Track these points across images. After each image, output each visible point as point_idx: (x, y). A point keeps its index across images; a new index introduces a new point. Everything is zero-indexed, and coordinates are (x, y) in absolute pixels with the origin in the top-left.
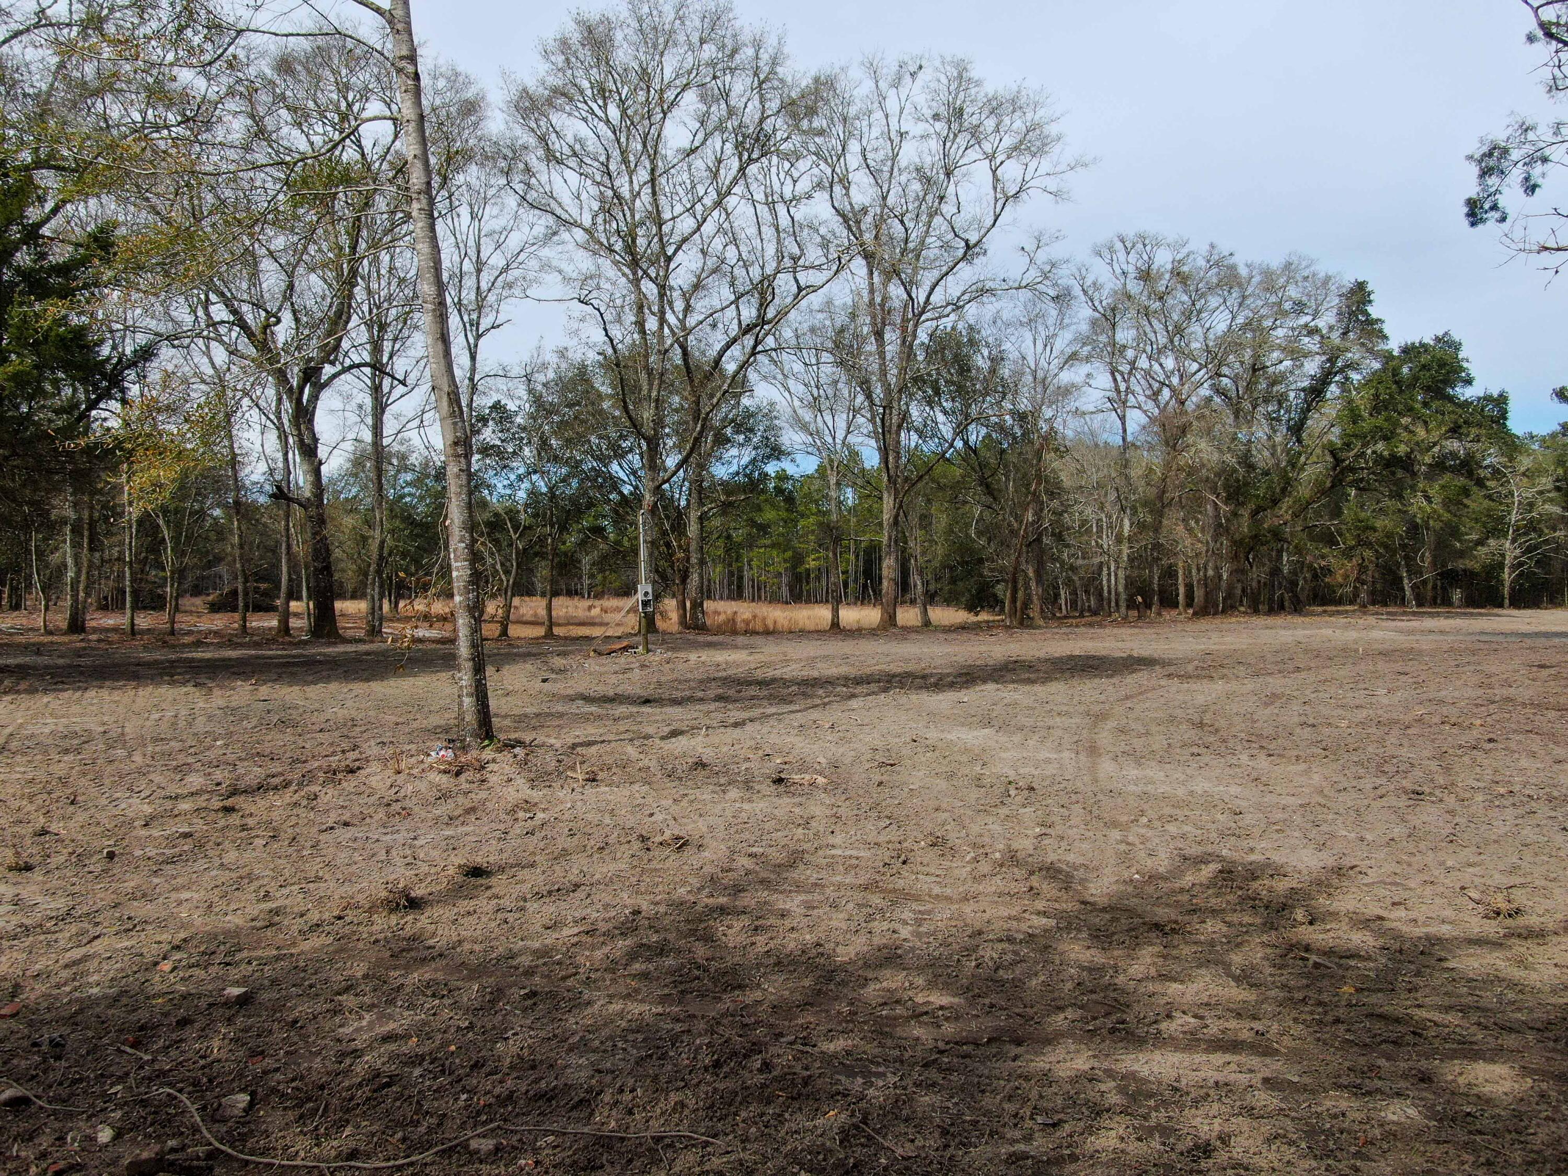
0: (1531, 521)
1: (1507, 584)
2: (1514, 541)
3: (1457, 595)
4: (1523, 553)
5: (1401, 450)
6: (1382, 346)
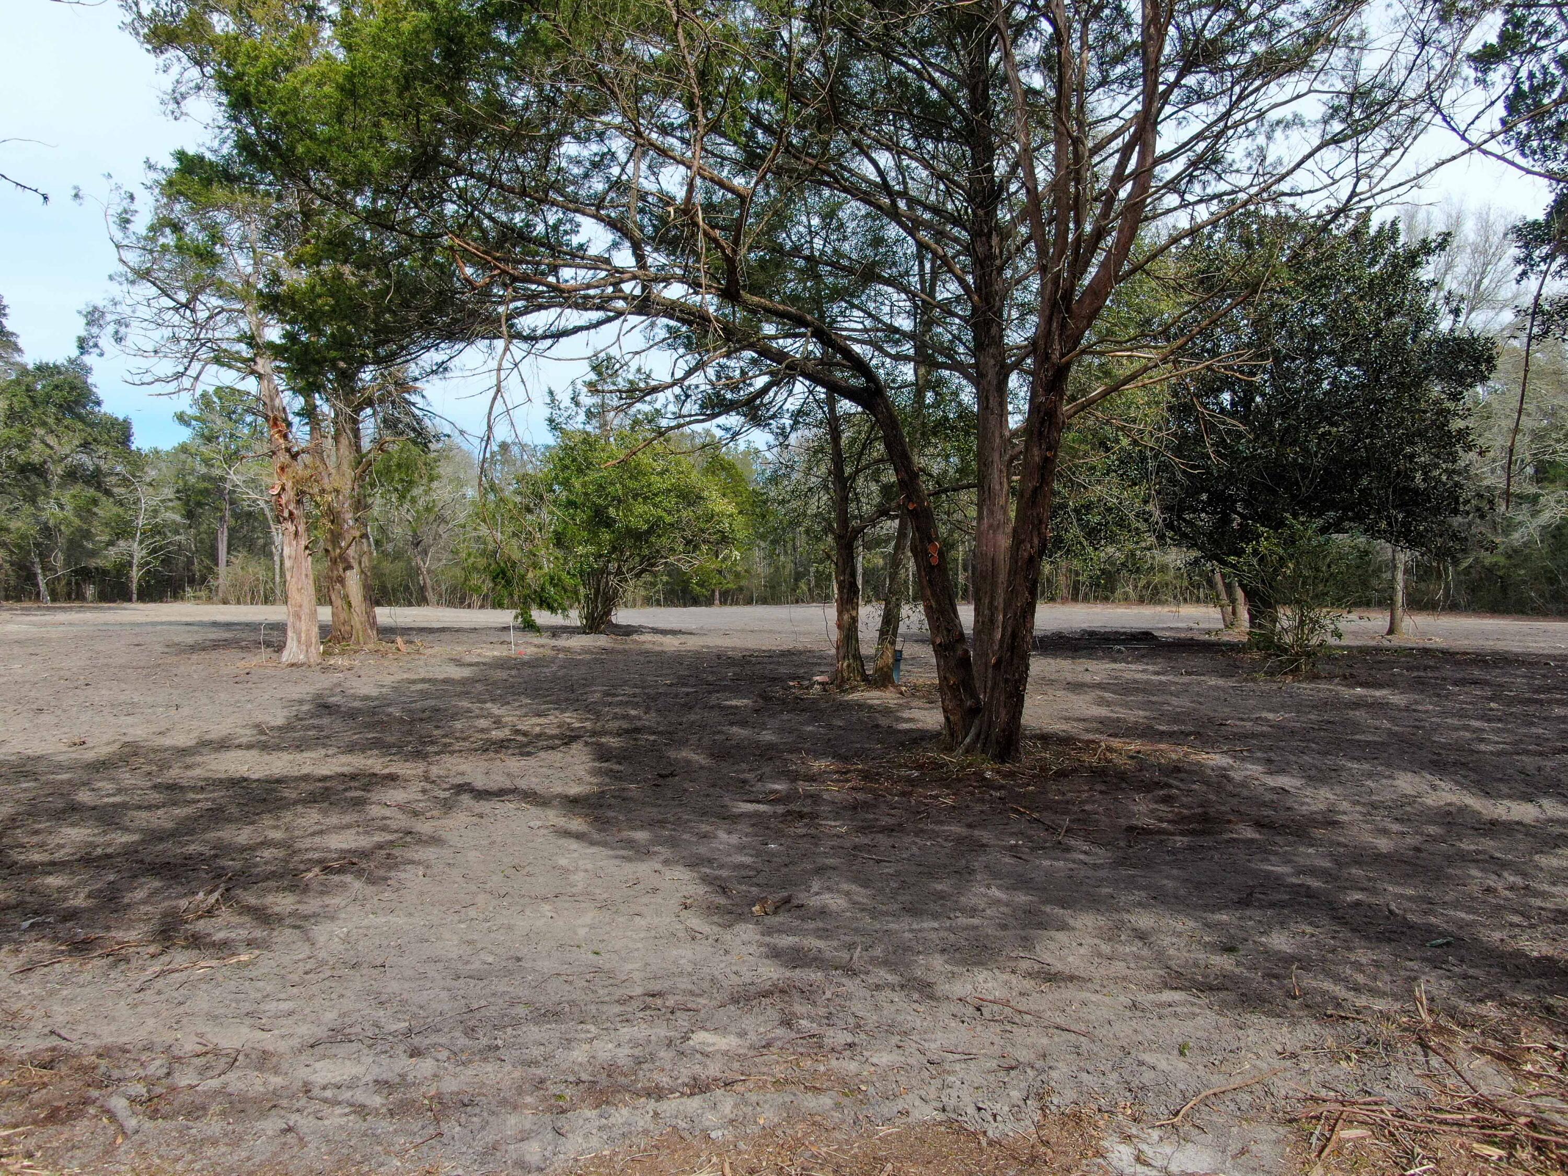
0: (156, 525)
1: (135, 580)
2: (141, 542)
3: (90, 591)
4: (149, 554)
5: (35, 459)
6: (17, 358)
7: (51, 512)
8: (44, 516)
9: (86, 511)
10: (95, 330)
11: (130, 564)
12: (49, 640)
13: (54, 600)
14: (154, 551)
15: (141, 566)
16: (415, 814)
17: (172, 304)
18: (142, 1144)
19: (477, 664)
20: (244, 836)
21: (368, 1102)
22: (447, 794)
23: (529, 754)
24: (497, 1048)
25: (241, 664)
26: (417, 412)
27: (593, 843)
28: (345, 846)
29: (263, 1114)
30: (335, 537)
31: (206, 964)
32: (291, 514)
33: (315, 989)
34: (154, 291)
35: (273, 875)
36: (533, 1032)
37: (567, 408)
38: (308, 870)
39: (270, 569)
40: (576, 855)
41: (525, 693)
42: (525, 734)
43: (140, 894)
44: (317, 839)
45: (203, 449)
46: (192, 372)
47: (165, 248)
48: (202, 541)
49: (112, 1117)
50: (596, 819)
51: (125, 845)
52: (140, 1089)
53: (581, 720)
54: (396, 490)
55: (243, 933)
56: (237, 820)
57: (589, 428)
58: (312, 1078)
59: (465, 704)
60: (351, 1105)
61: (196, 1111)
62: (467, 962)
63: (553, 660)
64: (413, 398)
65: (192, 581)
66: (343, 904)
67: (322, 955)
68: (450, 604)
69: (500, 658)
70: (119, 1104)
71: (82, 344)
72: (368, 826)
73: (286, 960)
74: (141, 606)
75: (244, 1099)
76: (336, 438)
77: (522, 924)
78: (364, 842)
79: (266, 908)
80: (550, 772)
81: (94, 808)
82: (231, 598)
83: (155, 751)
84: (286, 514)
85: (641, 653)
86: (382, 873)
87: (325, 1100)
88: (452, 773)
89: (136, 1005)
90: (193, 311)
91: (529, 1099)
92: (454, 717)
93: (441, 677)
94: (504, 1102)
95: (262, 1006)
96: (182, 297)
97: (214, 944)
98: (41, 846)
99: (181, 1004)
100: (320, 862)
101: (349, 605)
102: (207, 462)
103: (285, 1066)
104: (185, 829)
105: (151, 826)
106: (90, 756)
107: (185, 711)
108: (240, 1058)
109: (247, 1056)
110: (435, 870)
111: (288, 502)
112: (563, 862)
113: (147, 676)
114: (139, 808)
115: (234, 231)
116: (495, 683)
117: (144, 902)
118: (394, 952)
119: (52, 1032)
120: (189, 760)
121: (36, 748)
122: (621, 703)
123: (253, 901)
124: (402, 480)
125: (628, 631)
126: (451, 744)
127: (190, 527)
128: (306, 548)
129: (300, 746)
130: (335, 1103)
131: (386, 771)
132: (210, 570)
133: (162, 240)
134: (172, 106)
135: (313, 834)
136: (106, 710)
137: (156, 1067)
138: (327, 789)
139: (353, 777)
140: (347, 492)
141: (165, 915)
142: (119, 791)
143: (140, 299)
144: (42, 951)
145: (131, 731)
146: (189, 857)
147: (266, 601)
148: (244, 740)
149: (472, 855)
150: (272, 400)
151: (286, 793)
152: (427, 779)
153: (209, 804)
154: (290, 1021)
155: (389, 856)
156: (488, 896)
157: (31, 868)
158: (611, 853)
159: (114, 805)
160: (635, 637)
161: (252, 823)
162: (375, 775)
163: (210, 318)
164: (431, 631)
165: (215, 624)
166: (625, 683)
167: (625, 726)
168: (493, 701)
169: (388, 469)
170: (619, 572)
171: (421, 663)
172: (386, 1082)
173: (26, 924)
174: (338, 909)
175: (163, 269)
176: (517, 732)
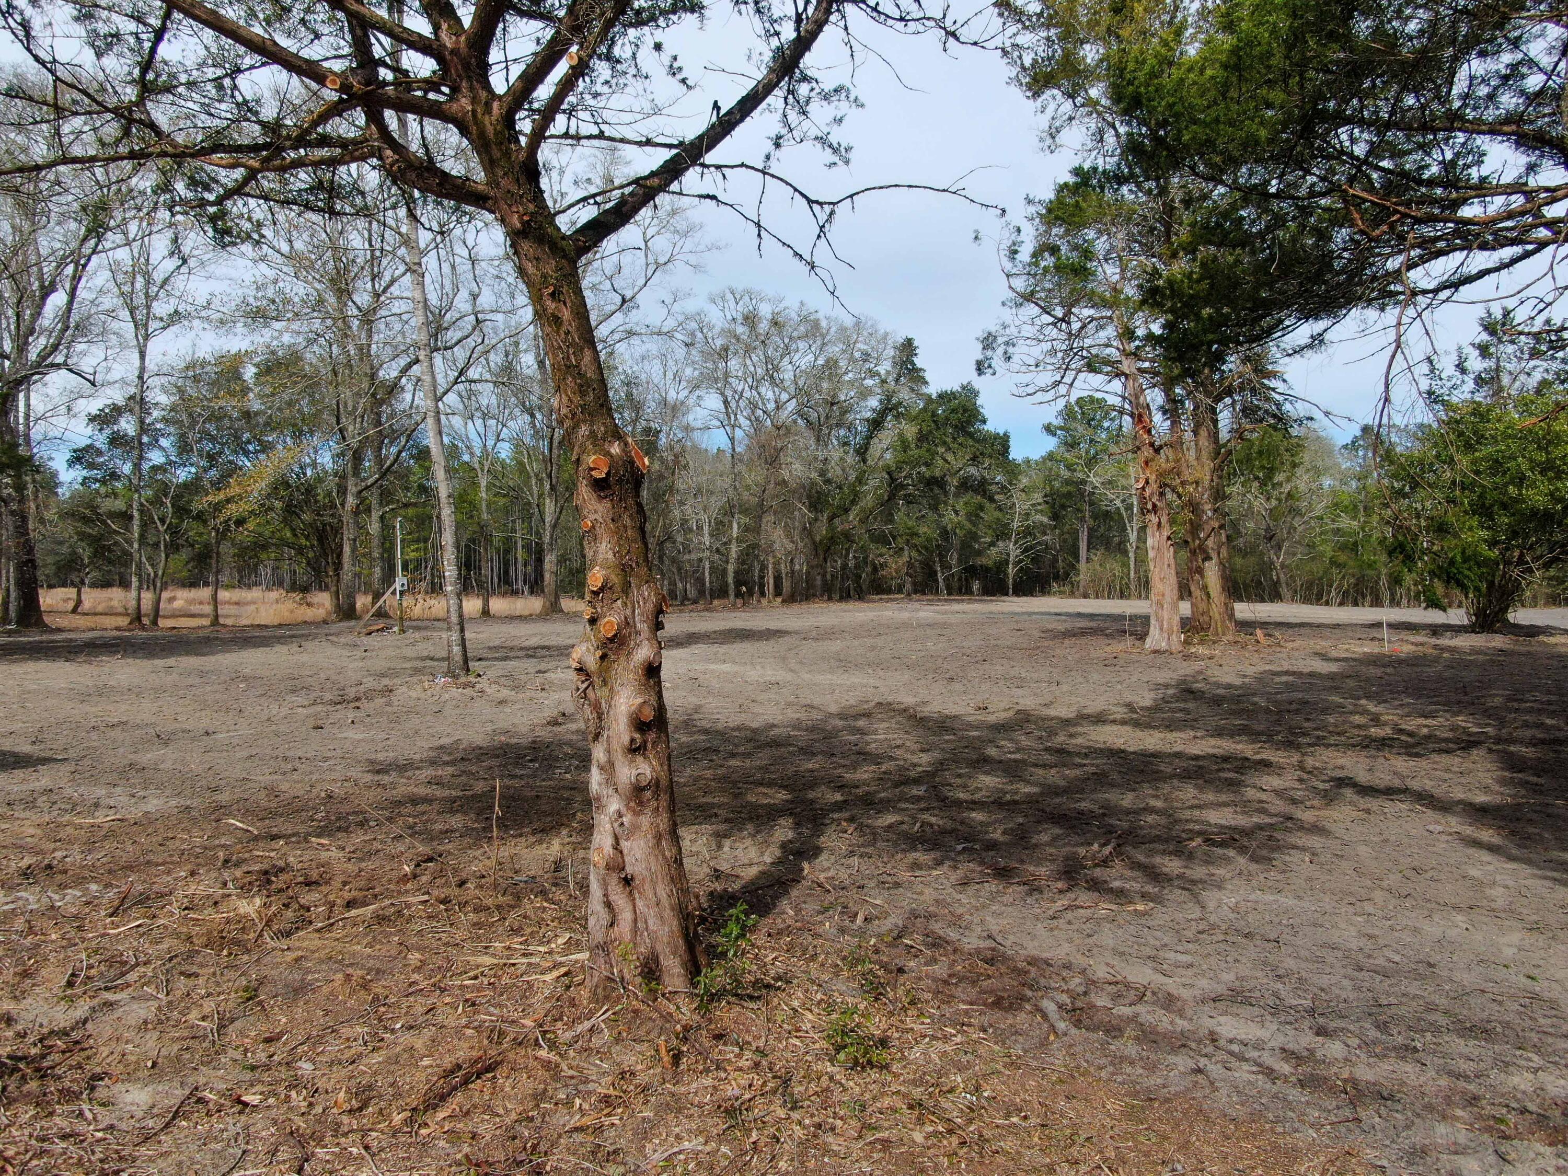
0: (1028, 527)
1: (1011, 577)
2: (1016, 543)
3: (976, 586)
4: (1022, 553)
5: (937, 473)
6: (925, 390)
7: (950, 517)
8: (945, 520)
9: (974, 515)
10: (989, 353)
11: (1007, 562)
12: (951, 625)
13: (949, 594)
14: (1026, 550)
15: (1016, 564)
16: (1294, 801)
17: (1051, 320)
18: (1071, 1046)
19: (1345, 660)
20: (1127, 800)
21: (1276, 1067)
22: (1327, 786)
23: (1417, 755)
24: (1415, 1050)
25: (1108, 649)
26: (1277, 397)
27: (1512, 858)
28: (1223, 822)
29: (1174, 1050)
30: (1195, 528)
31: (1105, 908)
32: (1154, 506)
33: (1210, 949)
34: (1037, 310)
35: (1158, 839)
36: (1458, 1045)
37: (1450, 378)
38: (1191, 839)
39: (1126, 565)
40: (1491, 868)
41: (1405, 691)
42: (1411, 734)
43: (1045, 838)
44: (1196, 813)
45: (1067, 455)
46: (1068, 380)
47: (1046, 270)
48: (1065, 541)
49: (1045, 1016)
50: (1513, 833)
51: (1029, 795)
52: (1065, 998)
53: (1479, 725)
54: (1257, 478)
55: (1137, 886)
56: (1118, 786)
57: (1478, 398)
58: (1218, 1029)
59: (1337, 699)
60: (1259, 1065)
61: (1114, 1030)
62: (1369, 956)
63: (1436, 660)
64: (1273, 383)
65: (1057, 578)
66: (1229, 875)
67: (1213, 919)
68: (1306, 600)
69: (1372, 654)
70: (1049, 1006)
71: (981, 367)
72: (1246, 806)
73: (1179, 916)
74: (1016, 599)
75: (1154, 1031)
76: (1195, 432)
77: (1432, 929)
78: (1242, 821)
79: (1154, 867)
80: (1447, 776)
81: (1000, 762)
82: (1091, 592)
83: (1043, 719)
84: (1150, 506)
85: (1552, 657)
86: (1264, 852)
87: (1232, 1053)
88: (1330, 766)
89: (1052, 930)
90: (1069, 323)
91: (1459, 1113)
92: (1325, 711)
93: (1306, 670)
94: (1430, 1108)
95: (1161, 953)
96: (1059, 312)
97: (1111, 890)
98: (965, 786)
99: (1089, 936)
100: (1200, 833)
101: (1208, 595)
102: (1069, 467)
103: (1189, 1013)
104: (1073, 789)
105: (1049, 782)
106: (992, 719)
107: (1065, 688)
108: (1148, 993)
109: (1154, 993)
110: (1322, 859)
111: (1152, 494)
112: (1474, 872)
113: (1030, 656)
114: (1036, 765)
115: (1101, 245)
116: (1367, 680)
117: (1049, 844)
118: (1286, 930)
119: (989, 937)
120: (1072, 730)
121: (952, 709)
122: (1530, 711)
123: (1141, 858)
124: (1263, 467)
125: (1532, 631)
126: (1324, 738)
127: (1055, 527)
128: (1169, 538)
129: (1170, 726)
130: (1242, 1058)
131: (1258, 757)
132: (1073, 567)
133: (1043, 264)
134: (1049, 141)
135: (1191, 807)
136: (1002, 683)
137: (1076, 983)
138: (1200, 767)
139: (1226, 759)
140: (1207, 483)
141: (1067, 858)
142: (1018, 750)
143: (1025, 319)
144: (973, 871)
145: (1021, 701)
146: (1081, 813)
147: (1122, 596)
148: (1118, 716)
149: (1363, 850)
150: (1137, 397)
151: (1162, 767)
152: (1302, 768)
153: (1093, 769)
154: (1190, 972)
155: (1270, 838)
156: (1387, 894)
157: (959, 803)
158: (1539, 872)
159: (1015, 761)
160: (1542, 638)
161: (1134, 790)
162: (1247, 759)
163: (1082, 328)
164: (1289, 625)
165: (1080, 615)
166: (1535, 688)
167: (1540, 735)
168: (1368, 698)
169: (1249, 459)
170: (1521, 561)
171: (1284, 655)
172: (1293, 1053)
173: (960, 847)
174: (1223, 880)
175: (1043, 289)
176: (1401, 731)
